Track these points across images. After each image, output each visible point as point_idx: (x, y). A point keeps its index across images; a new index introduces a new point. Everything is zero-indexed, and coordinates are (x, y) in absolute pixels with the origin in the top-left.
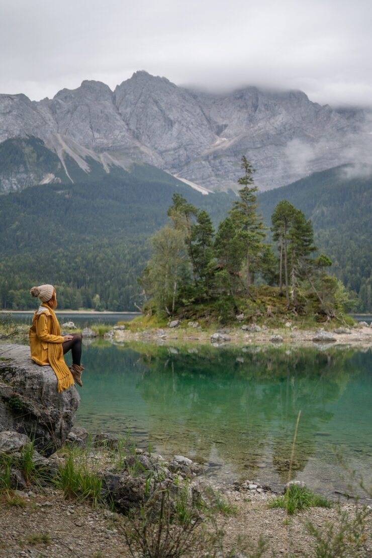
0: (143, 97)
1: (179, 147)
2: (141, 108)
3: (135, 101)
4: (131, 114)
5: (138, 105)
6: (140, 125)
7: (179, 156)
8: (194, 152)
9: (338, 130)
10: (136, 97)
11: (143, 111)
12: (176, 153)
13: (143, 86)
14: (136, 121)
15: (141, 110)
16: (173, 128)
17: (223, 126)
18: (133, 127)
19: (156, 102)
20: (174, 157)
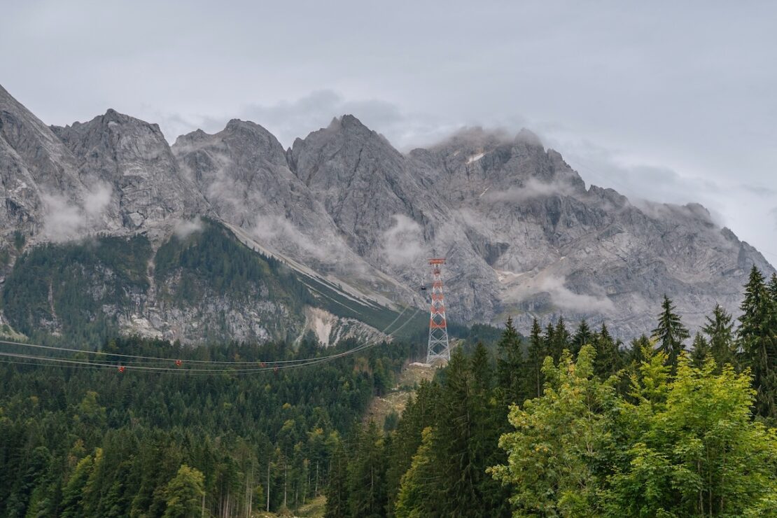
0: (362, 169)
1: (458, 279)
2: (361, 189)
3: (347, 175)
4: (340, 199)
5: (355, 183)
6: (363, 225)
7: (462, 298)
8: (487, 292)
9: (723, 274)
10: (348, 166)
11: (365, 195)
12: (454, 291)
13: (360, 147)
14: (354, 215)
15: (361, 194)
16: (436, 239)
17: (499, 248)
18: (349, 228)
19: (392, 182)
20: (452, 300)
